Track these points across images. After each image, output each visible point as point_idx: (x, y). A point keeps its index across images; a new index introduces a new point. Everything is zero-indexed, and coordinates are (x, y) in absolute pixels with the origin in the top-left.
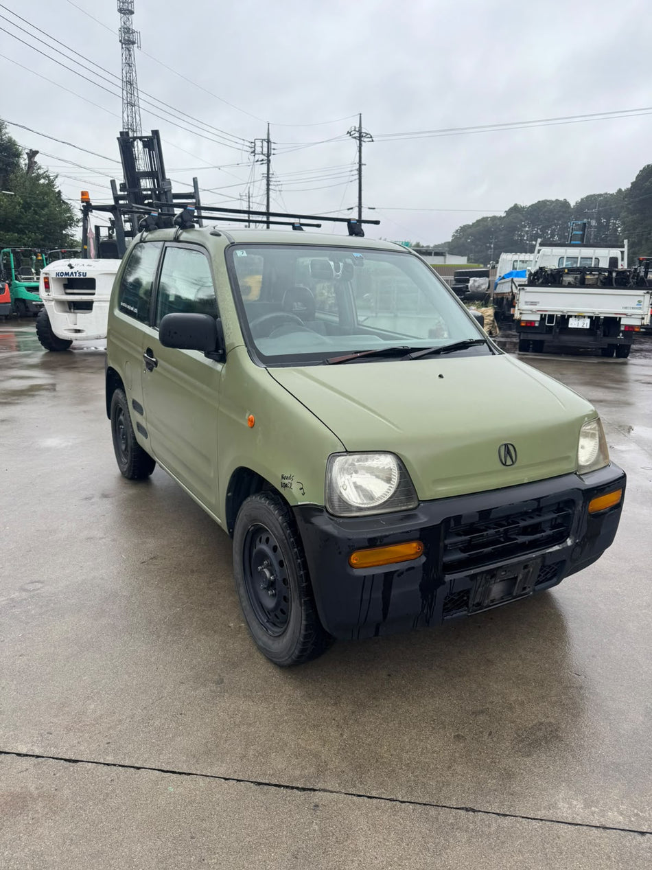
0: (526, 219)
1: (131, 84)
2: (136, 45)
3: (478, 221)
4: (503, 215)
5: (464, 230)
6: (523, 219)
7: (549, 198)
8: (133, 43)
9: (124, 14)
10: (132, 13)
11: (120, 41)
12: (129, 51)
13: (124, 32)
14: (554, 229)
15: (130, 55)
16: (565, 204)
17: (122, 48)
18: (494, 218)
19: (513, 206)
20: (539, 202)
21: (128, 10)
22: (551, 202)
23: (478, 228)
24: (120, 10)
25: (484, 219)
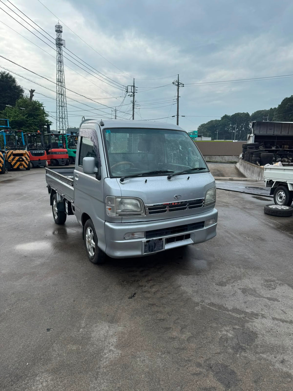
0: (230, 121)
1: (60, 62)
3: (209, 122)
4: (220, 119)
5: (203, 126)
6: (229, 121)
7: (240, 112)
8: (62, 45)
9: (58, 32)
10: (61, 32)
11: (56, 44)
12: (60, 48)
13: (58, 40)
14: (243, 126)
15: (60, 50)
16: (247, 114)
17: (57, 47)
18: (216, 121)
19: (224, 115)
20: (236, 113)
21: (60, 31)
22: (241, 114)
23: (209, 125)
24: (56, 31)
25: (212, 121)
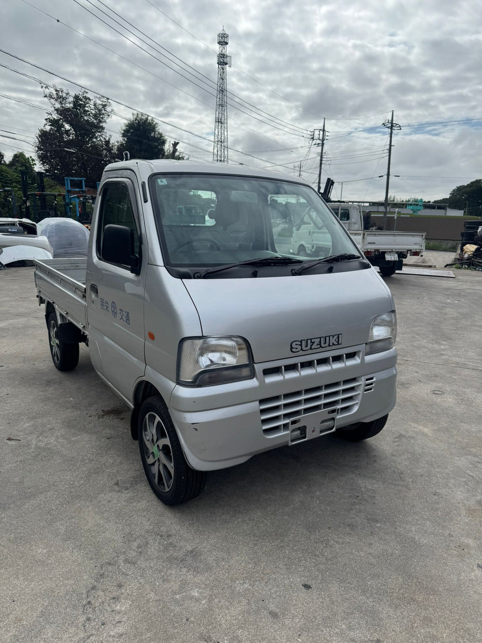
2: (227, 66)
3: (472, 183)
5: (460, 189)
8: (226, 64)
9: (222, 45)
10: (227, 43)
11: (218, 63)
12: (223, 69)
13: (221, 57)
15: (224, 72)
17: (219, 68)
21: (225, 42)
24: (219, 43)
